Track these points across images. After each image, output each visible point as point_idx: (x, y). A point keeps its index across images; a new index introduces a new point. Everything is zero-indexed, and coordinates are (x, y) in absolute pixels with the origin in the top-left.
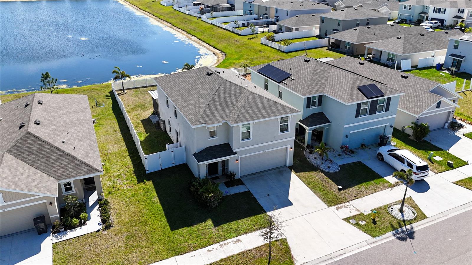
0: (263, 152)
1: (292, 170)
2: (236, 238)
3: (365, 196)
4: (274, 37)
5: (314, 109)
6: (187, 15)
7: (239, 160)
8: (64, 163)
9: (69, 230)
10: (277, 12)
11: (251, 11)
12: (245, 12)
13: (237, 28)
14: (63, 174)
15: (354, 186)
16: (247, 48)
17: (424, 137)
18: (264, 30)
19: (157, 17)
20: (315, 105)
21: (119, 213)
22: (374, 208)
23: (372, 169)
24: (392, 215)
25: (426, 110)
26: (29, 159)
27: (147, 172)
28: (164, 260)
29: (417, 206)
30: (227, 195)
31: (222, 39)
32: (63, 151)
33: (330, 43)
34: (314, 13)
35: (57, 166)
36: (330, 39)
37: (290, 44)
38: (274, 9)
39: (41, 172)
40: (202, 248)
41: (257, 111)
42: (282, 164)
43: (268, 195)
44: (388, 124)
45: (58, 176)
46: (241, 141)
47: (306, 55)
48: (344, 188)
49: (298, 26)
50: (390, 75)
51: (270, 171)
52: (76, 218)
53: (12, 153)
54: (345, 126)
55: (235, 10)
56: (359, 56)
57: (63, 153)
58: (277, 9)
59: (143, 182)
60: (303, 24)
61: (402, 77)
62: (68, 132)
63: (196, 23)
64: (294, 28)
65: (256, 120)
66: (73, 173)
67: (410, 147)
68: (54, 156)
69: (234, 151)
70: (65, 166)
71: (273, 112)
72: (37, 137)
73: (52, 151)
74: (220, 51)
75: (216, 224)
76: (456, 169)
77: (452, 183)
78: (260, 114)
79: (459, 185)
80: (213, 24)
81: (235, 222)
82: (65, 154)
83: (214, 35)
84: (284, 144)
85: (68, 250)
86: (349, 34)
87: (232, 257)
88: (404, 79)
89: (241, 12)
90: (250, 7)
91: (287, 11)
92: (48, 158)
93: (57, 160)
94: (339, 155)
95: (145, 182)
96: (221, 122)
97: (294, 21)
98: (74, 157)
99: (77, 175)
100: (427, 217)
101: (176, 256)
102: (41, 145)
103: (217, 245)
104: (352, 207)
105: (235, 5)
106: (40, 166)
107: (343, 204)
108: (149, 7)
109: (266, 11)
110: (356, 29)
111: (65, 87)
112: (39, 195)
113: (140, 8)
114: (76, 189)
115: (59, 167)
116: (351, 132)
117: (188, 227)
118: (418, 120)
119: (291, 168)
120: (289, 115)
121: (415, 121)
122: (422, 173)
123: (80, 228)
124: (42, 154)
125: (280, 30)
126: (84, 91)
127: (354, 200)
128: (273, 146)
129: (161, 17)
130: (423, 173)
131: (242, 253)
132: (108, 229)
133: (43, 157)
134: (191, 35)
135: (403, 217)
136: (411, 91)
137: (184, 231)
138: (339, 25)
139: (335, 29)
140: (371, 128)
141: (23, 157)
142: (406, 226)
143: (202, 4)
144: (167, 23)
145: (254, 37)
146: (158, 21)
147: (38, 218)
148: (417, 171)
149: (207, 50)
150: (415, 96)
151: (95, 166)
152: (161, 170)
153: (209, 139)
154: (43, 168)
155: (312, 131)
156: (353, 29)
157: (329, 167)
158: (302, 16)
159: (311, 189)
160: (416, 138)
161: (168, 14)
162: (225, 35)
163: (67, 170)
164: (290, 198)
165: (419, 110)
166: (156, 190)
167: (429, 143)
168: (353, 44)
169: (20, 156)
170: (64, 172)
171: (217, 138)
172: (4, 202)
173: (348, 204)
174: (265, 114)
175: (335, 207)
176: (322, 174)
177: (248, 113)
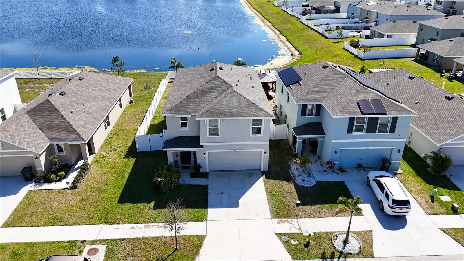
0: (233, 151)
1: (264, 176)
2: (163, 224)
3: (320, 217)
4: (359, 42)
5: (310, 118)
6: (291, 15)
7: (207, 155)
8: (61, 128)
9: (46, 183)
10: (377, 16)
11: (354, 14)
12: (348, 15)
13: (328, 31)
14: (56, 137)
15: (315, 205)
16: (325, 51)
17: (444, 170)
18: (355, 35)
19: (263, 16)
20: (313, 114)
21: (91, 179)
22: (318, 232)
23: (351, 192)
24: (333, 243)
25: (452, 140)
26: (39, 121)
27: (138, 151)
28: (93, 225)
29: (372, 242)
30: (185, 184)
31: (308, 41)
32: (65, 119)
33: (419, 54)
34: (416, 20)
35: (55, 130)
36: (419, 49)
37: (369, 51)
38: (376, 13)
39: (42, 133)
40: (129, 223)
41: (228, 110)
42: (257, 168)
43: (222, 193)
44: (394, 148)
45: (52, 138)
46: (208, 135)
47: (383, 64)
48: (303, 204)
49: (391, 33)
50: (435, 94)
51: (241, 171)
52: (55, 175)
53: (29, 114)
54: (333, 141)
55: (339, 13)
56: (444, 71)
57: (64, 120)
58: (378, 13)
59: (128, 158)
60: (398, 30)
61: (446, 98)
62: (83, 105)
63: (293, 24)
64: (386, 34)
65: (223, 117)
66: (64, 138)
67: (419, 178)
68: (57, 122)
69: (201, 144)
70: (61, 131)
71: (244, 113)
72: (52, 104)
73: (57, 118)
74: (299, 52)
75: (156, 207)
76: (460, 215)
77: (440, 229)
78: (230, 113)
79: (446, 233)
80: (308, 26)
82: (66, 122)
83: (303, 36)
84: (257, 147)
85: (35, 198)
86: (441, 44)
87: (147, 238)
88: (447, 101)
89: (345, 15)
90: (354, 10)
91: (388, 16)
92: (52, 122)
93: (57, 125)
94: (325, 171)
95: (130, 159)
96: (190, 114)
97: (389, 26)
98: (70, 126)
99: (66, 140)
100: (374, 256)
101: (104, 224)
102: (52, 111)
103: (144, 225)
104: (296, 224)
105: (340, 8)
106: (43, 127)
107: (289, 220)
108: (261, 7)
109: (368, 14)
110: (451, 40)
111: (144, 71)
112: (26, 149)
113: (253, 8)
114: (66, 151)
115: (56, 131)
116: (341, 148)
117: (132, 203)
118: (441, 150)
119: (263, 173)
120: (263, 118)
121: (436, 150)
122: (398, 208)
123: (54, 183)
124: (49, 118)
125: (373, 36)
126: (147, 76)
127: (304, 218)
128: (245, 147)
129: (266, 17)
130: (400, 209)
131: (157, 237)
132: (72, 189)
133: (49, 121)
134: (283, 35)
135: (343, 248)
136: (447, 115)
137: (127, 205)
138: (438, 34)
139: (433, 39)
140: (370, 148)
141: (35, 118)
142: (340, 259)
143: (310, 6)
144: (269, 22)
145: (340, 41)
146: (262, 20)
147: (27, 167)
148: (393, 204)
149: (288, 51)
150: (448, 122)
151: (83, 136)
152: (150, 151)
153: (180, 129)
154: (44, 129)
155: (302, 140)
156: (448, 40)
157: (304, 180)
158: (400, 21)
159: (268, 197)
160: (434, 171)
161: (273, 15)
162: (312, 37)
163: (61, 134)
164: (241, 201)
165: (443, 138)
166: (133, 167)
167: (448, 180)
168: (442, 56)
169: (34, 117)
170: (58, 135)
171: (188, 129)
172: (3, 149)
173: (295, 220)
174: (235, 114)
175: (279, 220)
176: (292, 186)
177: (219, 110)
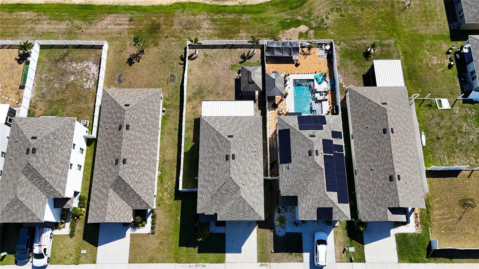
1: (258, 226)
2: (204, 264)
8: (136, 199)
9: (137, 227)
14: (135, 206)
15: (281, 252)
23: (303, 243)
26: (120, 193)
28: (171, 264)
39: (125, 203)
40: (188, 263)
41: (237, 214)
43: (233, 241)
45: (133, 206)
53: (112, 188)
57: (135, 193)
66: (139, 206)
68: (131, 194)
70: (136, 201)
71: (246, 216)
72: (123, 180)
75: (199, 252)
76: (353, 263)
78: (238, 216)
81: (208, 254)
82: (137, 194)
85: (136, 241)
92: (128, 195)
93: (132, 197)
95: (178, 201)
98: (140, 197)
99: (141, 208)
101: (176, 263)
102: (126, 186)
103: (195, 264)
104: (269, 267)
106: (125, 199)
107: (266, 263)
115: (133, 202)
117: (187, 247)
119: (257, 223)
124: (126, 192)
127: (274, 262)
132: (153, 234)
133: (126, 194)
137: (184, 248)
151: (150, 205)
152: (189, 192)
157: (280, 231)
159: (257, 245)
166: (181, 210)
169: (116, 191)
173: (268, 264)
174: (241, 217)
175: (261, 263)
176: (272, 234)
177: (231, 214)
